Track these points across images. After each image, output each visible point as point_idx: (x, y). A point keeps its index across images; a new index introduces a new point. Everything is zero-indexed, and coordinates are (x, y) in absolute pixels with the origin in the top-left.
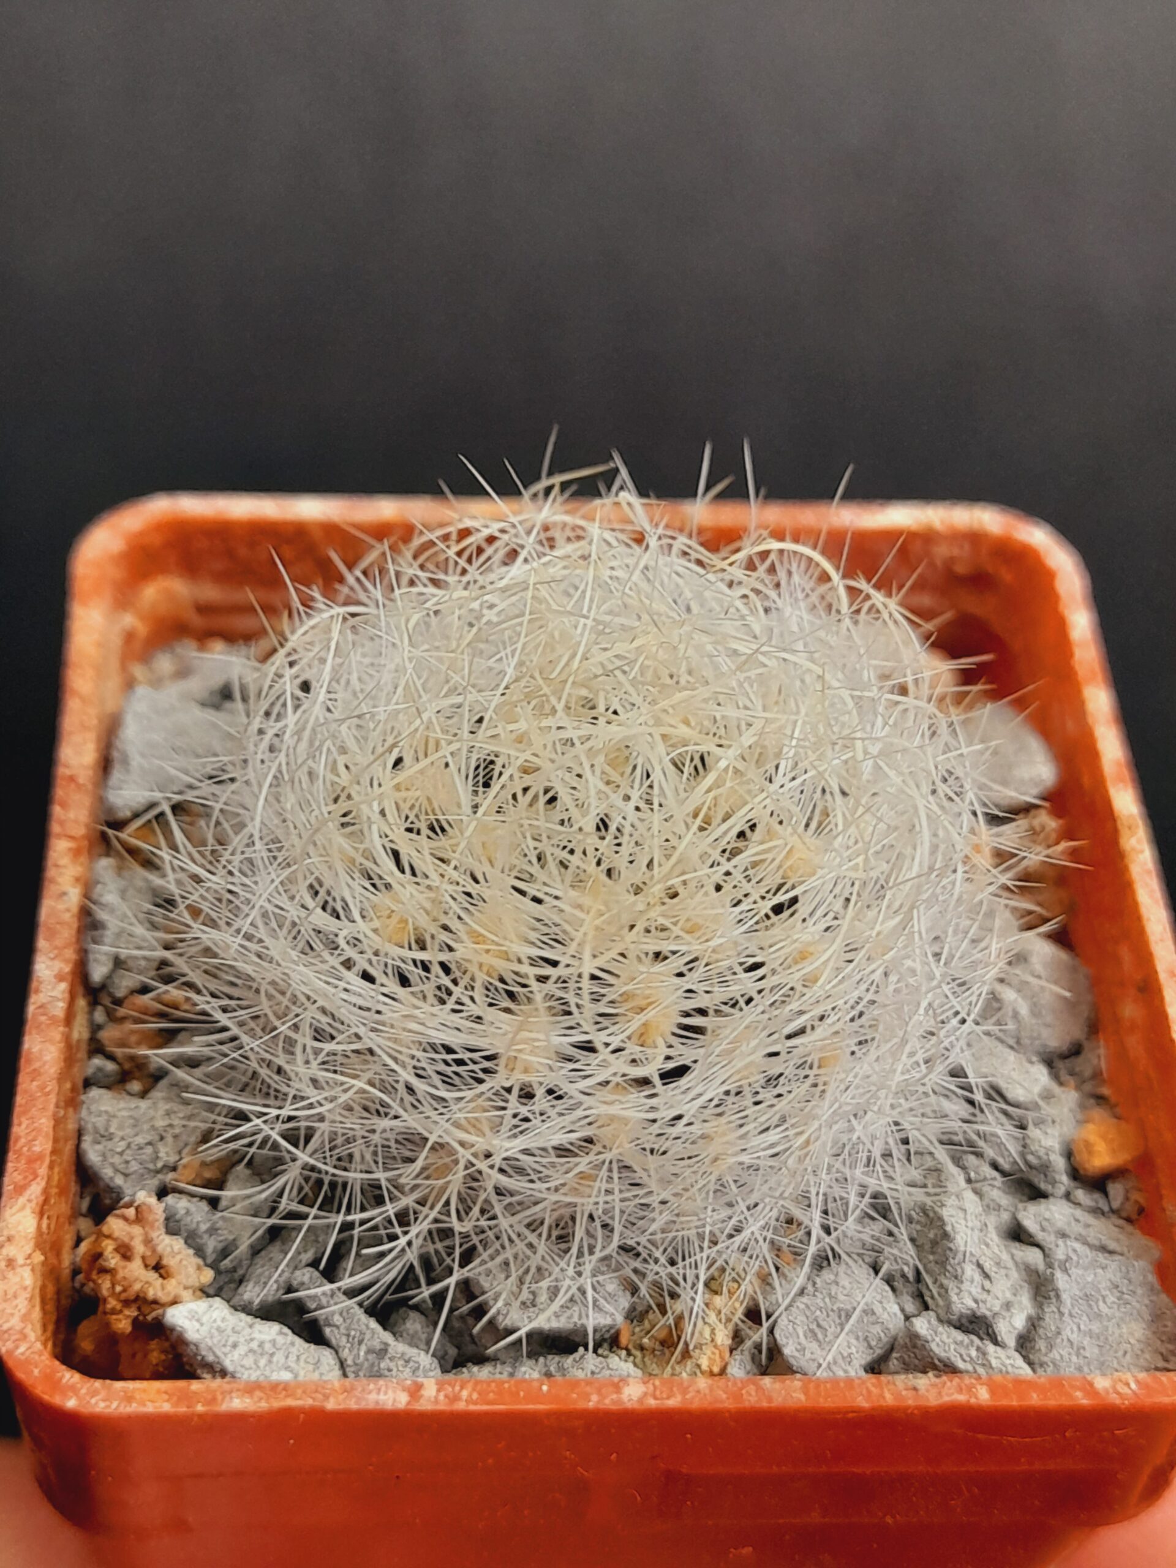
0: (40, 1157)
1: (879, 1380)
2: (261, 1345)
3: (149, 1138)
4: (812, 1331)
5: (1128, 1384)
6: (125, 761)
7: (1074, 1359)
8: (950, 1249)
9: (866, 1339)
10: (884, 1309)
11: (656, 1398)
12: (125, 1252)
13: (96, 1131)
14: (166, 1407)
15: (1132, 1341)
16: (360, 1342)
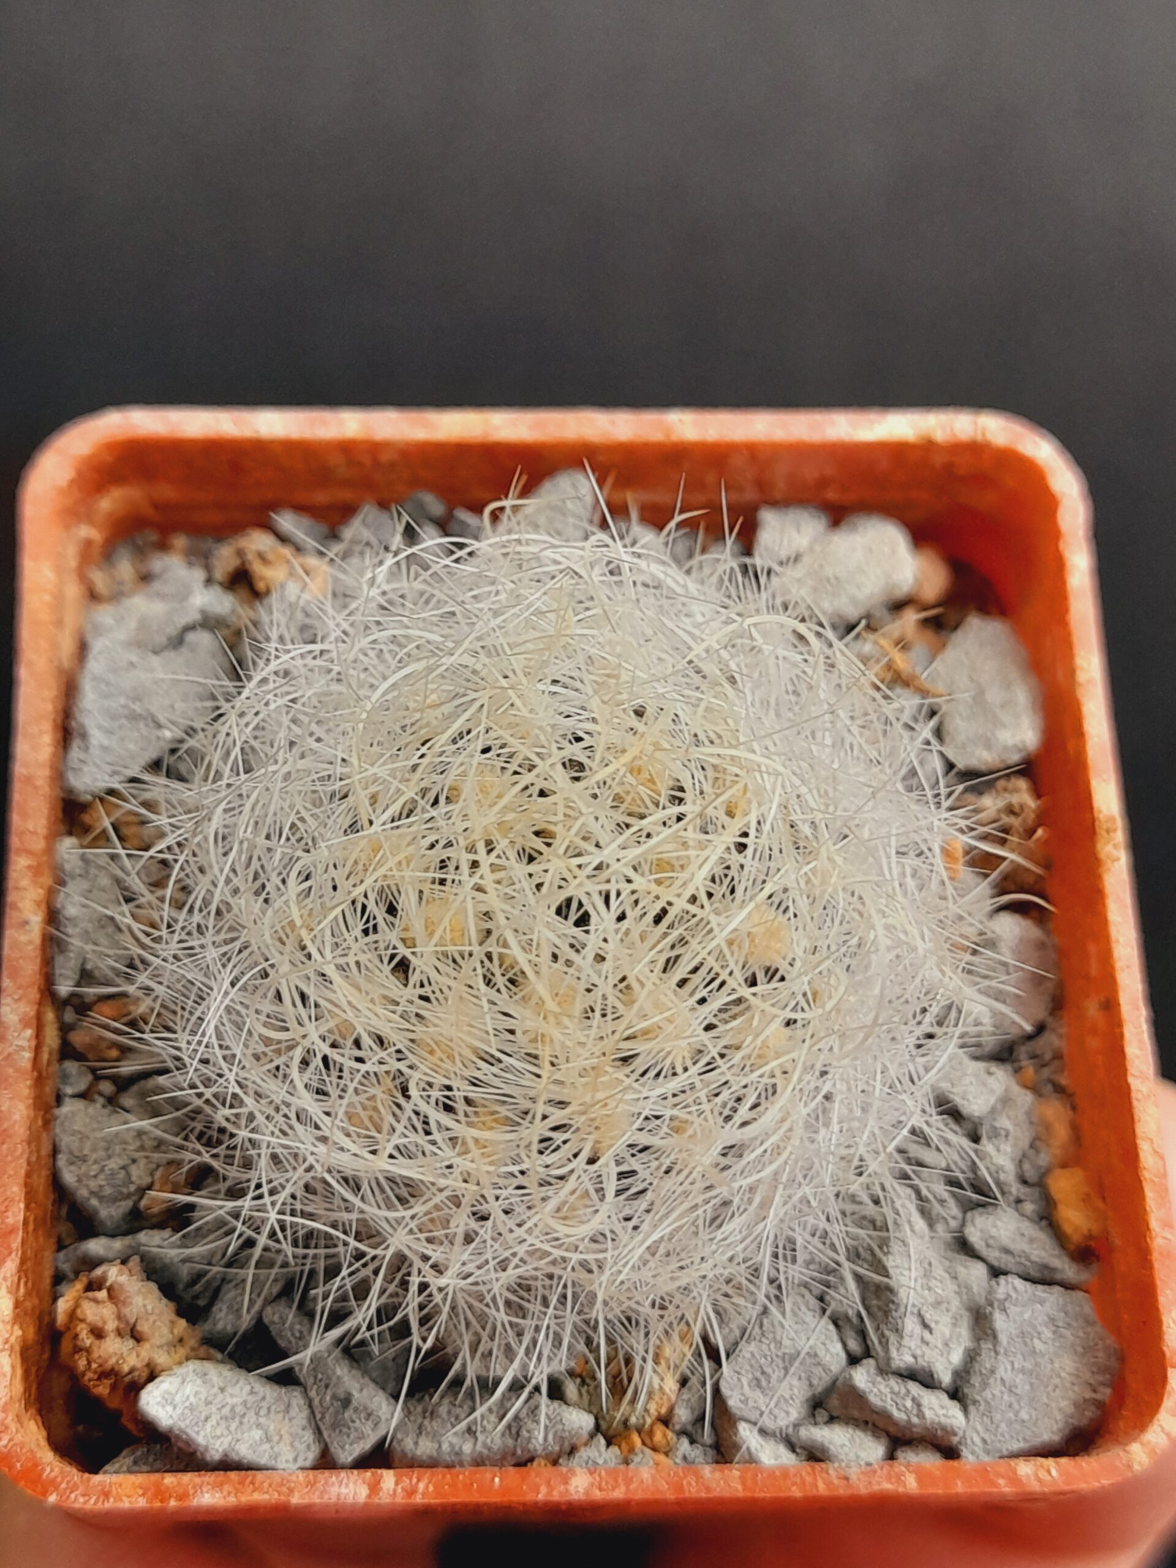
0: (12, 1231)
1: (813, 1469)
2: (232, 1409)
3: (121, 1162)
4: (757, 1380)
5: (1049, 1472)
6: (84, 736)
7: (1006, 1397)
8: (893, 1302)
9: (809, 1379)
10: (828, 1350)
11: (601, 1490)
12: (98, 1333)
13: (71, 1153)
14: (141, 1503)
15: (1063, 1374)
16: (327, 1386)
